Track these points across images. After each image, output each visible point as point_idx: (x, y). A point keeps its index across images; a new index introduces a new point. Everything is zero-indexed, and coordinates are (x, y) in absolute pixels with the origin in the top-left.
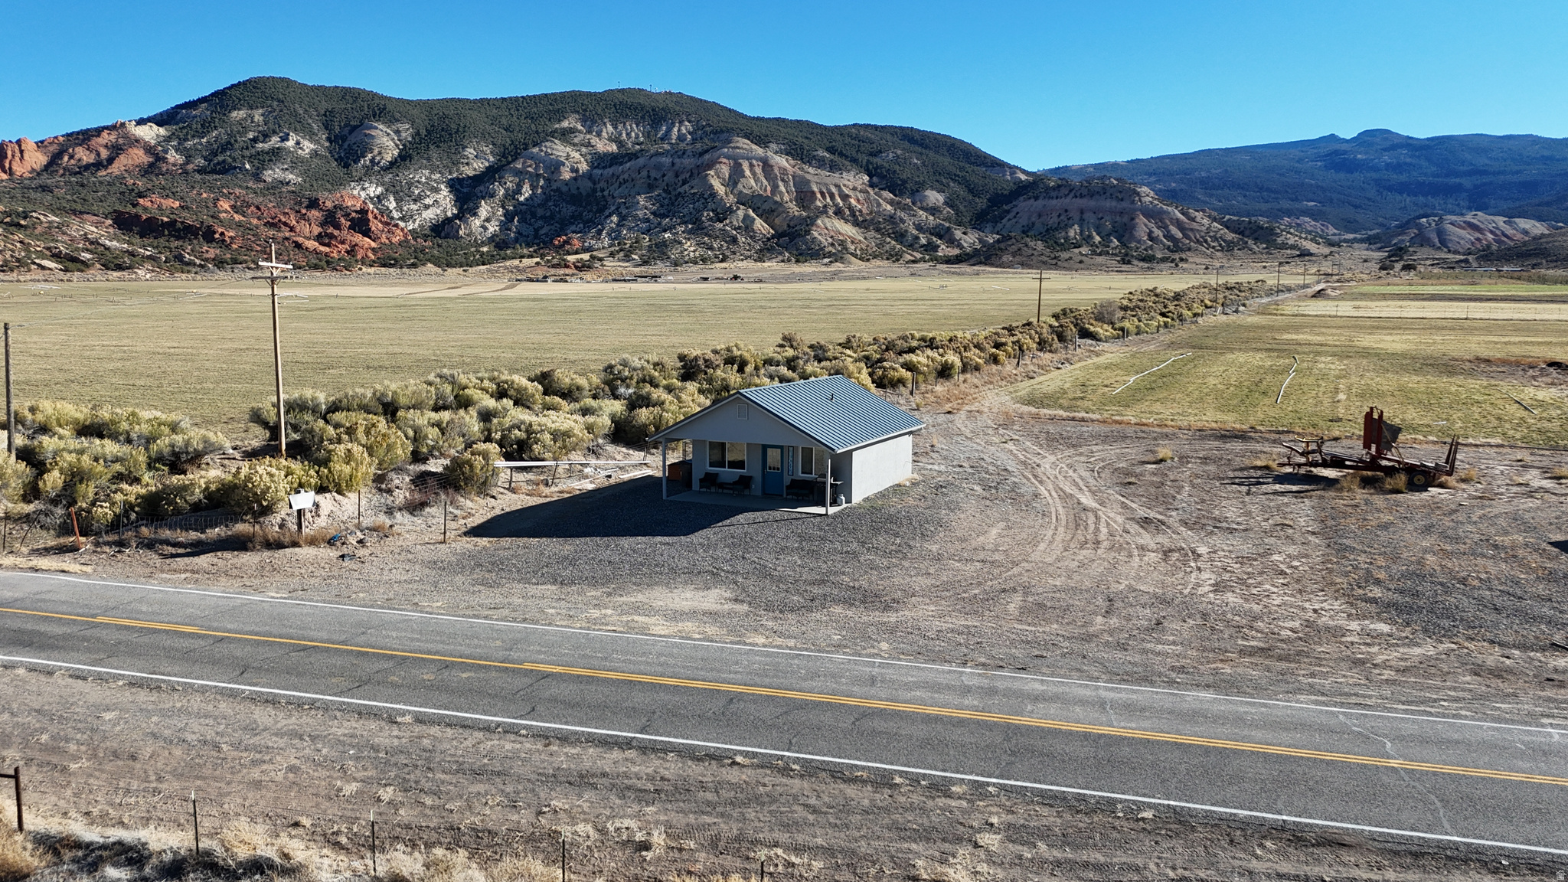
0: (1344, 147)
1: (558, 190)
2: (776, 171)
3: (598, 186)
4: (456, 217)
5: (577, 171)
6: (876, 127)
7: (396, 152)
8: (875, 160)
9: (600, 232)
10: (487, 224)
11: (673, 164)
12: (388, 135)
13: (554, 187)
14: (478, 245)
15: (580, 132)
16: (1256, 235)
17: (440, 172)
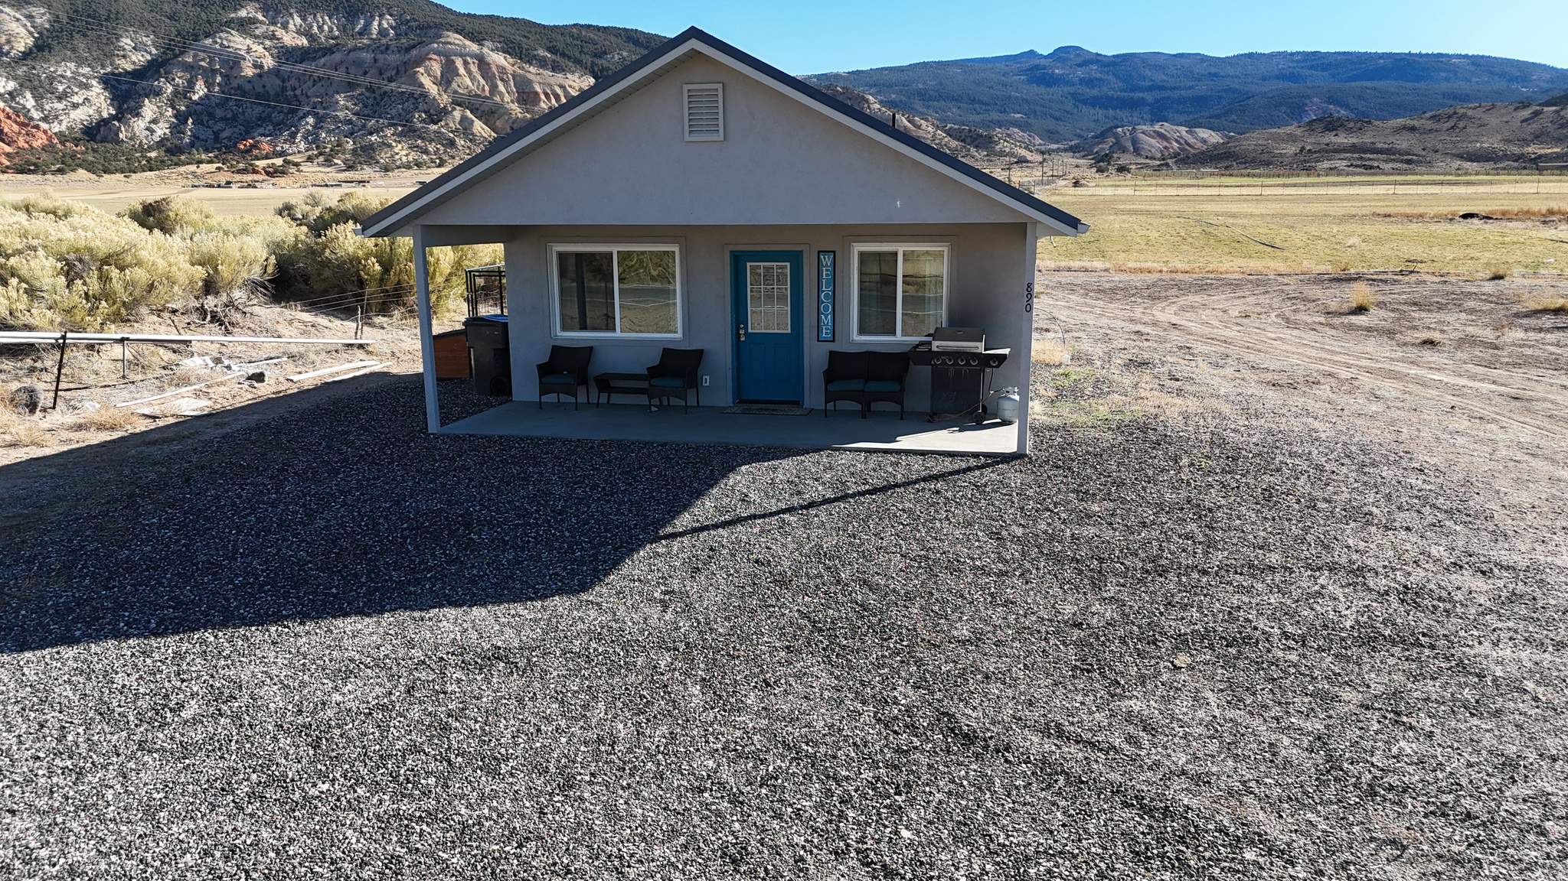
0: (1043, 62)
1: (239, 88)
2: (494, 69)
3: (288, 84)
4: (113, 117)
5: (261, 67)
6: (598, 28)
7: (30, 41)
8: (599, 62)
9: (293, 135)
10: (153, 126)
11: (375, 60)
12: (18, 20)
13: (235, 85)
14: (143, 150)
15: (261, 22)
16: (976, 143)
17: (89, 66)
